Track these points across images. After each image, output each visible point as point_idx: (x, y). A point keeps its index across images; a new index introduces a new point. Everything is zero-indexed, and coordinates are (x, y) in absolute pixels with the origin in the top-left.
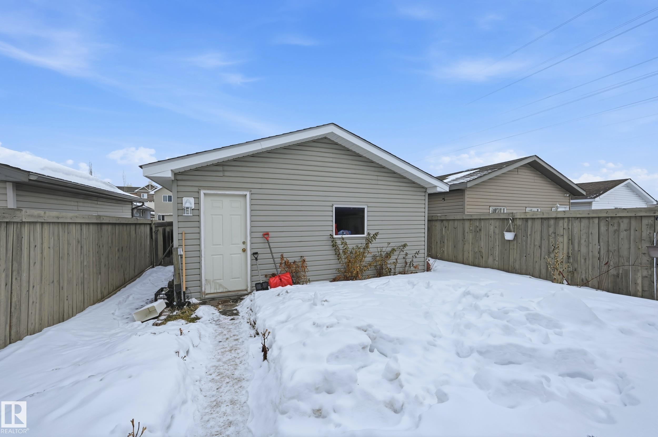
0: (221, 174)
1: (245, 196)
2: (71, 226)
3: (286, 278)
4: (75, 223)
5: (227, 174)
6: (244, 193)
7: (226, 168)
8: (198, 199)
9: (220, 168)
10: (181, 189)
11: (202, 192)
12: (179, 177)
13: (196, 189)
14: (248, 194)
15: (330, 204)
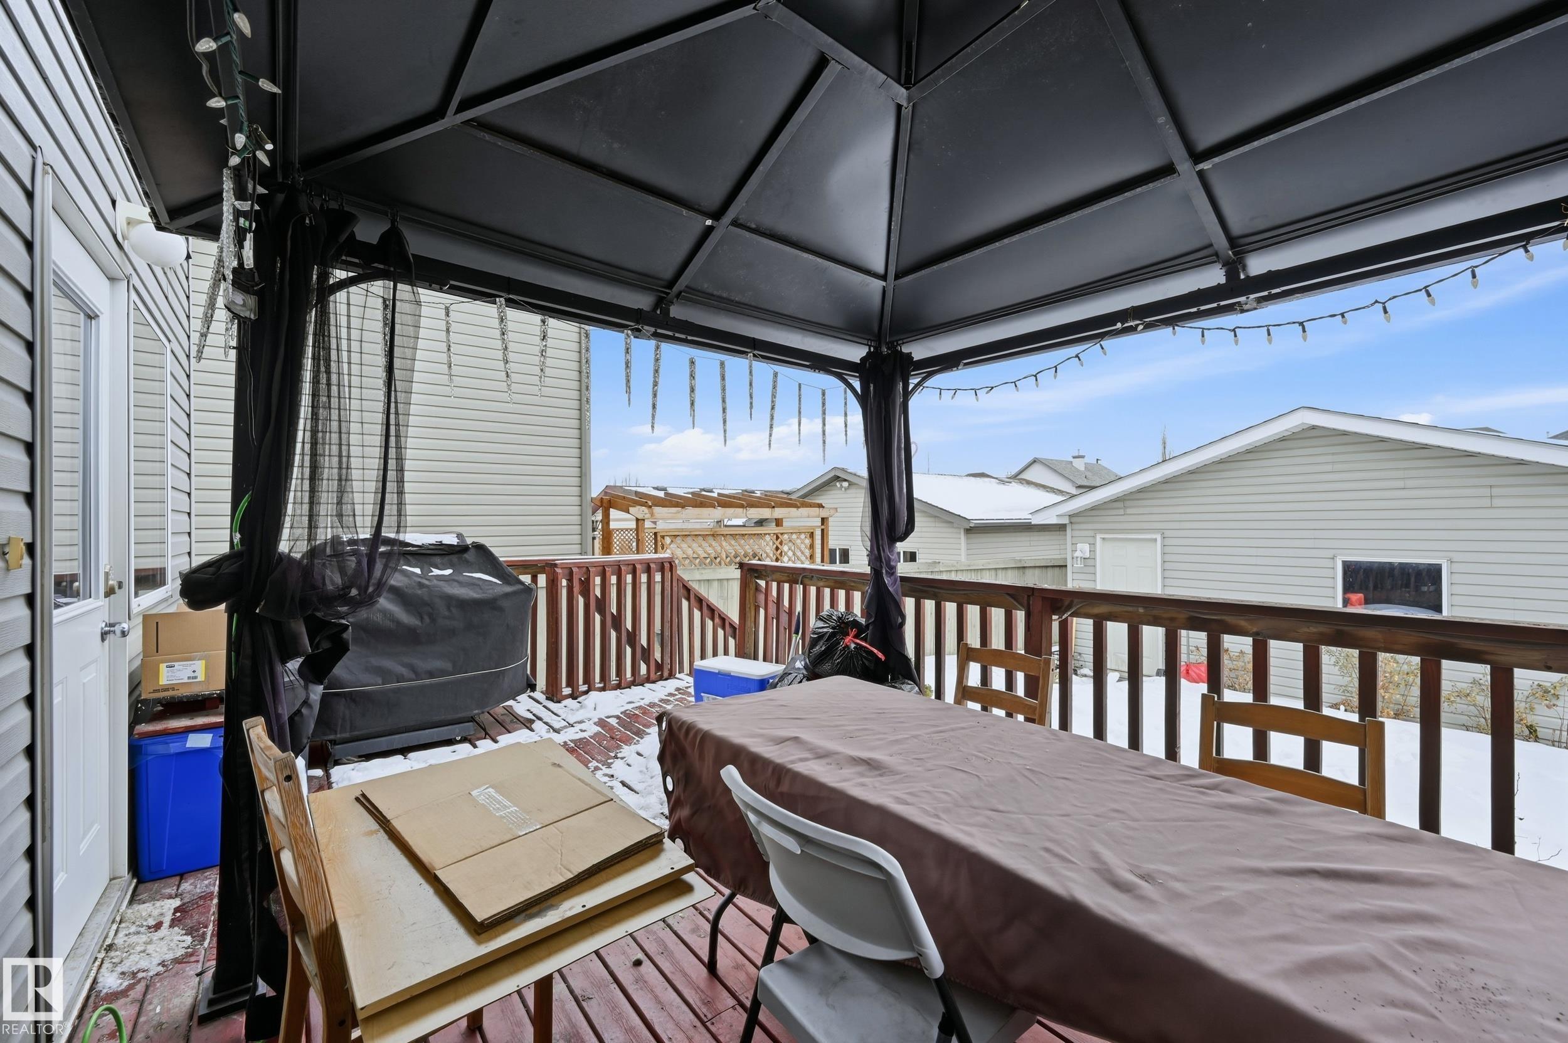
0: (1121, 512)
1: (1155, 540)
2: (984, 572)
3: (1197, 671)
4: (989, 569)
5: (1129, 511)
6: (1154, 536)
7: (1128, 503)
8: (1093, 545)
9: (1120, 504)
10: (1076, 533)
11: (1099, 537)
12: (1074, 520)
13: (1091, 533)
14: (1159, 537)
15: (1330, 554)
